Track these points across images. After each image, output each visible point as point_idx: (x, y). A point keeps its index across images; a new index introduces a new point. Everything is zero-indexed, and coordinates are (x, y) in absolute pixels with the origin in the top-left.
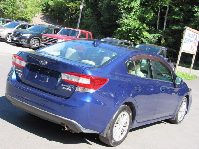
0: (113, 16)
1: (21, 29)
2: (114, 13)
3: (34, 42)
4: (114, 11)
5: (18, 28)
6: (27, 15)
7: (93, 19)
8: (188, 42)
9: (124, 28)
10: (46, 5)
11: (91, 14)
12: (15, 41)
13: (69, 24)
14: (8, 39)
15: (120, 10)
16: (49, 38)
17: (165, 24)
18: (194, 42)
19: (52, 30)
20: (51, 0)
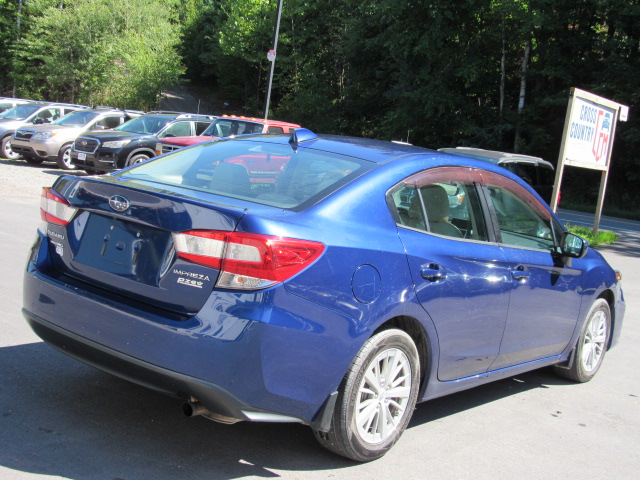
1: (104, 127)
3: (138, 162)
5: (93, 126)
8: (582, 133)
17: (522, 93)
18: (601, 135)
19: (189, 126)
20: (207, 50)
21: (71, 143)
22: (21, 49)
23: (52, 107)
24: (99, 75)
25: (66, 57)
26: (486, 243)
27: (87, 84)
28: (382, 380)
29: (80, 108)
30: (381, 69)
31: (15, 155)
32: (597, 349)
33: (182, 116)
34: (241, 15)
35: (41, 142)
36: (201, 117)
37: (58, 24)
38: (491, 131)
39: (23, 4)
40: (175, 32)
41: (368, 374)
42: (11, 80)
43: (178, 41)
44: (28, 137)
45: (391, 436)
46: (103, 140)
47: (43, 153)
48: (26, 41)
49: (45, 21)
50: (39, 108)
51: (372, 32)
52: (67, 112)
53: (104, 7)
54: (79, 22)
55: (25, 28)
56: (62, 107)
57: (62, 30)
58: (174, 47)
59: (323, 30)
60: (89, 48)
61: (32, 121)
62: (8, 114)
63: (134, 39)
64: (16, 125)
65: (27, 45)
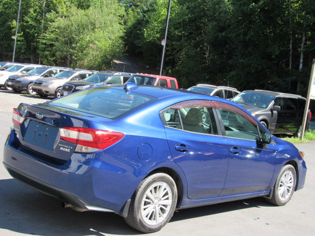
1: (77, 79)
5: (73, 79)
10: (132, 46)
14: (59, 95)
17: (301, 61)
19: (120, 79)
20: (138, 38)
21: (61, 87)
22: (43, 39)
23: (54, 69)
24: (82, 52)
25: (66, 43)
26: (217, 135)
27: (76, 57)
28: (156, 196)
29: (67, 69)
30: (227, 49)
31: (34, 93)
32: (288, 190)
33: (117, 74)
34: (155, 21)
35: (46, 86)
36: (126, 74)
37: (62, 25)
38: (284, 81)
39: (45, 16)
40: (121, 29)
41: (148, 193)
42: (38, 54)
43: (122, 34)
44: (40, 84)
45: (162, 222)
46: (76, 86)
47: (47, 92)
48: (46, 35)
49: (56, 24)
50: (47, 69)
51: (222, 29)
52: (60, 71)
53: (85, 17)
54: (72, 25)
55: (46, 28)
56: (58, 69)
57: (64, 29)
58: (121, 37)
59: (198, 28)
60: (77, 39)
61: (43, 76)
62: (32, 73)
63: (99, 33)
64: (34, 78)
65: (46, 37)
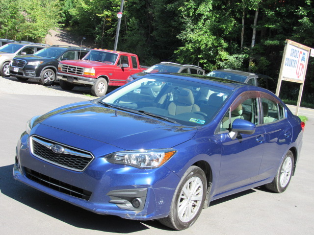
0: (171, 28)
1: (25, 53)
2: (173, 23)
3: (47, 73)
4: (172, 19)
5: (20, 53)
6: (35, 32)
7: (141, 34)
8: (291, 64)
9: (189, 46)
10: (66, 14)
11: (137, 27)
12: (15, 73)
13: (103, 43)
14: (5, 71)
15: (182, 18)
16: (69, 67)
18: (301, 64)
19: (75, 54)
